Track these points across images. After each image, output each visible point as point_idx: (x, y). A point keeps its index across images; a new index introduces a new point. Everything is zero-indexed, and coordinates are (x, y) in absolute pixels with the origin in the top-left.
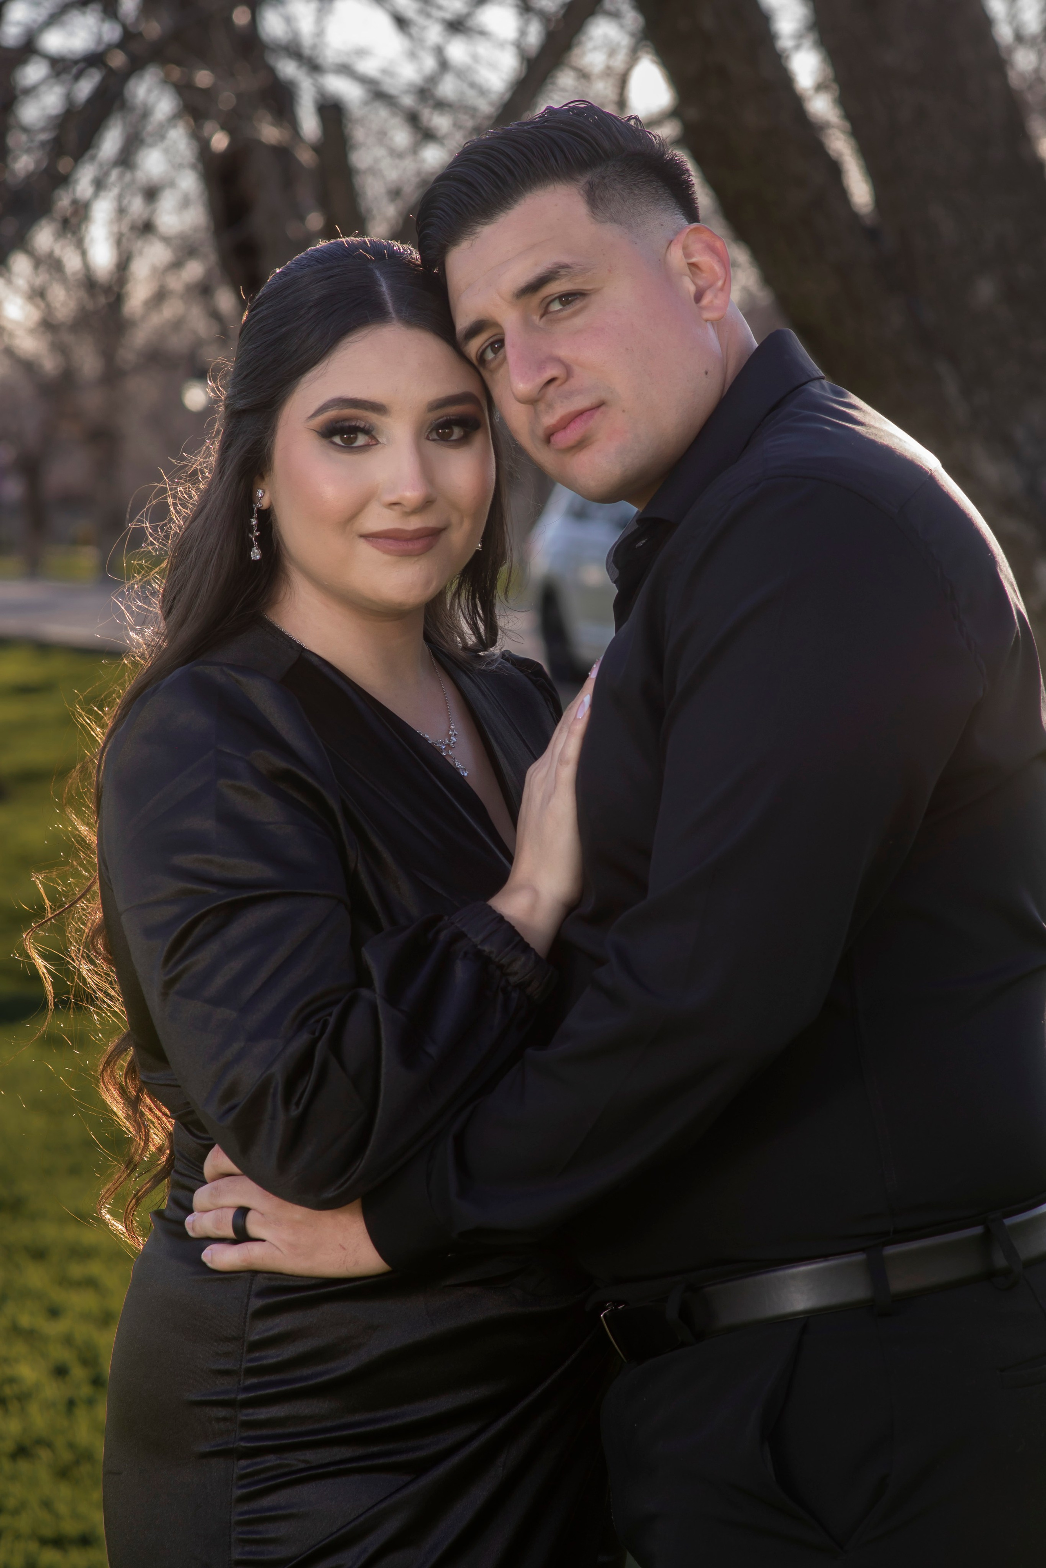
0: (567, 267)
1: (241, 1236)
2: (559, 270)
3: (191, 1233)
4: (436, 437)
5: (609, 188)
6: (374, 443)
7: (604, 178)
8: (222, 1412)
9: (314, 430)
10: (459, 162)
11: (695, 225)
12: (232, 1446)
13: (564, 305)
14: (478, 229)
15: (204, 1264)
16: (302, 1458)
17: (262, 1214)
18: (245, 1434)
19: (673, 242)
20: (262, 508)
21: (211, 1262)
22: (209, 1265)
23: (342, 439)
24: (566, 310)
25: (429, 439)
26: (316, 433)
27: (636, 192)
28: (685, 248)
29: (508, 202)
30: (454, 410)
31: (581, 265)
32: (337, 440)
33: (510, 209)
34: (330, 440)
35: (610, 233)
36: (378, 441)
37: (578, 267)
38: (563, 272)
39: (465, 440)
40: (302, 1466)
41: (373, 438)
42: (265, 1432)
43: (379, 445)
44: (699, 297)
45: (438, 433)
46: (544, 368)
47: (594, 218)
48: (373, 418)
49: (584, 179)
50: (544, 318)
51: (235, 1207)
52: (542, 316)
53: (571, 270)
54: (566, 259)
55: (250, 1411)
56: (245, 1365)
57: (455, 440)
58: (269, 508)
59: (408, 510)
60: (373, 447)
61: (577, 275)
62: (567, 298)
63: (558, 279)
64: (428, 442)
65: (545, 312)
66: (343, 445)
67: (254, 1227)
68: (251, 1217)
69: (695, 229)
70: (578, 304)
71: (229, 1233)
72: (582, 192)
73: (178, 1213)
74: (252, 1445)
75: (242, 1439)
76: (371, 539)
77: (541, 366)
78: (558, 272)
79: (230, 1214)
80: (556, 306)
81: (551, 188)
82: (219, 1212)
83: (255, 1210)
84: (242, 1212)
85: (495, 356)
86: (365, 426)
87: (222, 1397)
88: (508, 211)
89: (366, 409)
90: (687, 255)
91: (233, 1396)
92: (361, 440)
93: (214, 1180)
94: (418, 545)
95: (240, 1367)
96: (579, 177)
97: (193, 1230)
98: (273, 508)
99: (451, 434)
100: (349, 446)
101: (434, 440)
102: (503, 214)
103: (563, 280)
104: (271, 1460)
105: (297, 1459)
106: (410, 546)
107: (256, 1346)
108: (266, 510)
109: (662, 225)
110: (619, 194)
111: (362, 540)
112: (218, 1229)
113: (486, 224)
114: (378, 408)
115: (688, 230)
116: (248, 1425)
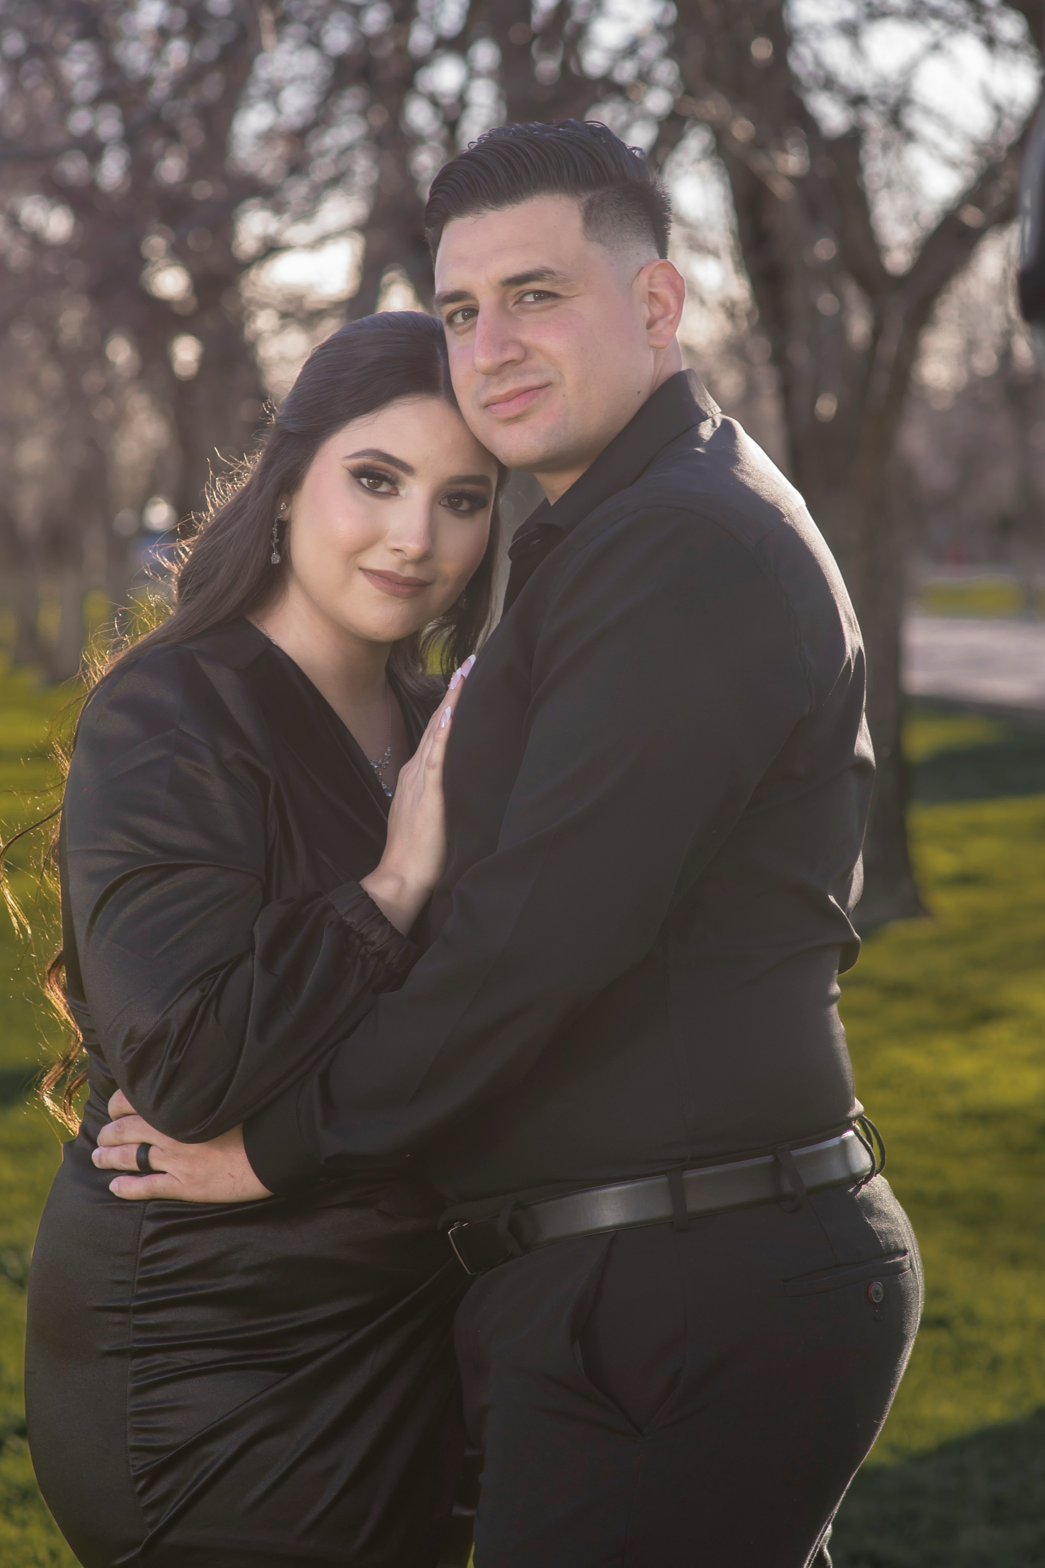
0: (552, 274)
1: (145, 1169)
2: (545, 274)
3: (97, 1165)
4: (446, 503)
5: (605, 211)
6: (394, 493)
7: (603, 201)
8: (118, 1317)
9: (347, 469)
10: (485, 148)
11: (662, 261)
12: (126, 1347)
13: (536, 300)
14: (485, 211)
15: (112, 1194)
16: (188, 1357)
17: (162, 1150)
18: (138, 1337)
19: (644, 270)
20: (282, 520)
21: (119, 1192)
22: (117, 1194)
23: (369, 483)
24: (538, 303)
25: (440, 504)
26: (348, 472)
27: (625, 220)
28: (651, 277)
29: (516, 197)
30: (468, 487)
31: (565, 276)
32: (364, 481)
33: (517, 204)
34: (358, 479)
35: (595, 251)
36: (398, 493)
37: (561, 276)
38: (547, 276)
39: (470, 513)
40: (187, 1364)
41: (396, 489)
42: (155, 1335)
43: (398, 497)
44: (651, 324)
45: (449, 501)
46: (506, 350)
47: (585, 235)
48: (401, 474)
49: (585, 197)
50: (517, 306)
51: (139, 1143)
52: (516, 303)
53: (554, 277)
54: (553, 266)
55: (142, 1316)
56: (138, 1277)
57: (463, 511)
58: (287, 521)
59: (408, 558)
60: (393, 497)
61: (558, 283)
62: (541, 295)
63: (541, 281)
64: (440, 506)
65: (519, 301)
66: (368, 486)
67: (155, 1162)
68: (152, 1152)
69: (662, 264)
70: (549, 302)
71: (134, 1166)
72: (582, 208)
73: (87, 1145)
74: (144, 1346)
75: (135, 1341)
76: (368, 573)
77: (503, 346)
78: (544, 275)
79: (133, 1151)
80: (530, 298)
81: (557, 196)
82: (124, 1148)
83: (155, 1145)
84: (145, 1147)
85: (464, 322)
86: (391, 478)
87: (117, 1304)
88: (515, 205)
89: (397, 467)
90: (651, 285)
91: (127, 1303)
92: (384, 488)
93: (118, 1118)
94: (407, 590)
95: (134, 1279)
96: (583, 194)
97: (100, 1162)
98: (290, 522)
99: (460, 504)
100: (372, 490)
101: (444, 506)
102: (509, 206)
103: (545, 283)
104: (159, 1358)
105: (182, 1358)
106: (400, 589)
107: (146, 1261)
108: (284, 522)
109: (638, 254)
110: (611, 218)
111: (360, 573)
112: (124, 1163)
113: (492, 209)
114: (408, 469)
115: (657, 263)
116: (139, 1328)
